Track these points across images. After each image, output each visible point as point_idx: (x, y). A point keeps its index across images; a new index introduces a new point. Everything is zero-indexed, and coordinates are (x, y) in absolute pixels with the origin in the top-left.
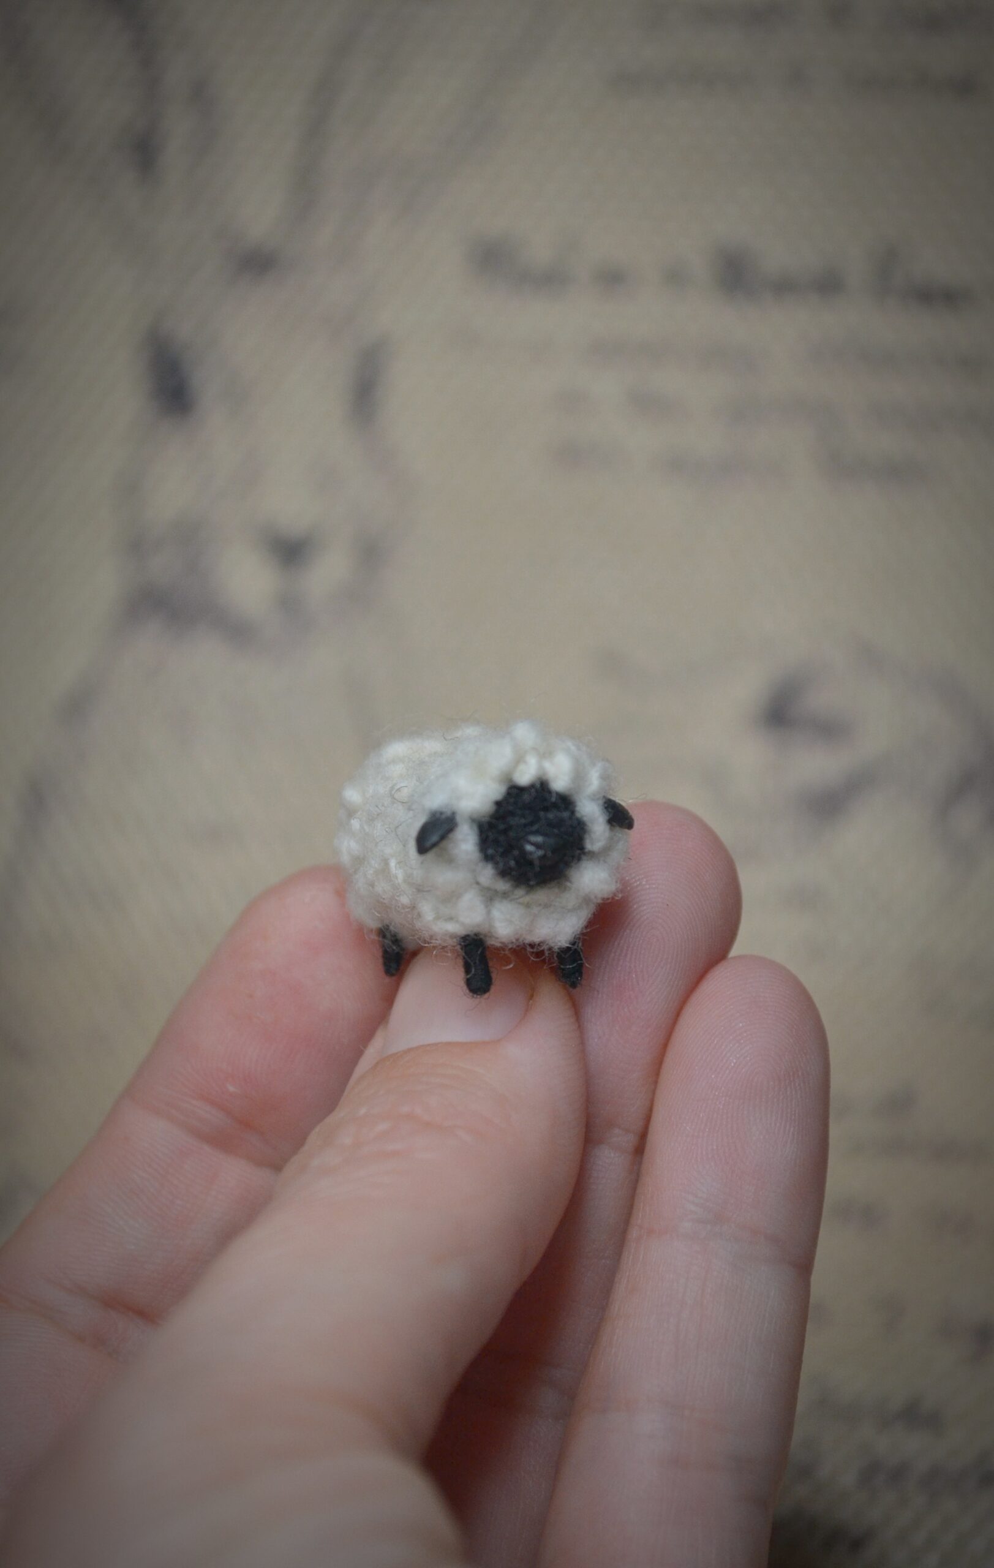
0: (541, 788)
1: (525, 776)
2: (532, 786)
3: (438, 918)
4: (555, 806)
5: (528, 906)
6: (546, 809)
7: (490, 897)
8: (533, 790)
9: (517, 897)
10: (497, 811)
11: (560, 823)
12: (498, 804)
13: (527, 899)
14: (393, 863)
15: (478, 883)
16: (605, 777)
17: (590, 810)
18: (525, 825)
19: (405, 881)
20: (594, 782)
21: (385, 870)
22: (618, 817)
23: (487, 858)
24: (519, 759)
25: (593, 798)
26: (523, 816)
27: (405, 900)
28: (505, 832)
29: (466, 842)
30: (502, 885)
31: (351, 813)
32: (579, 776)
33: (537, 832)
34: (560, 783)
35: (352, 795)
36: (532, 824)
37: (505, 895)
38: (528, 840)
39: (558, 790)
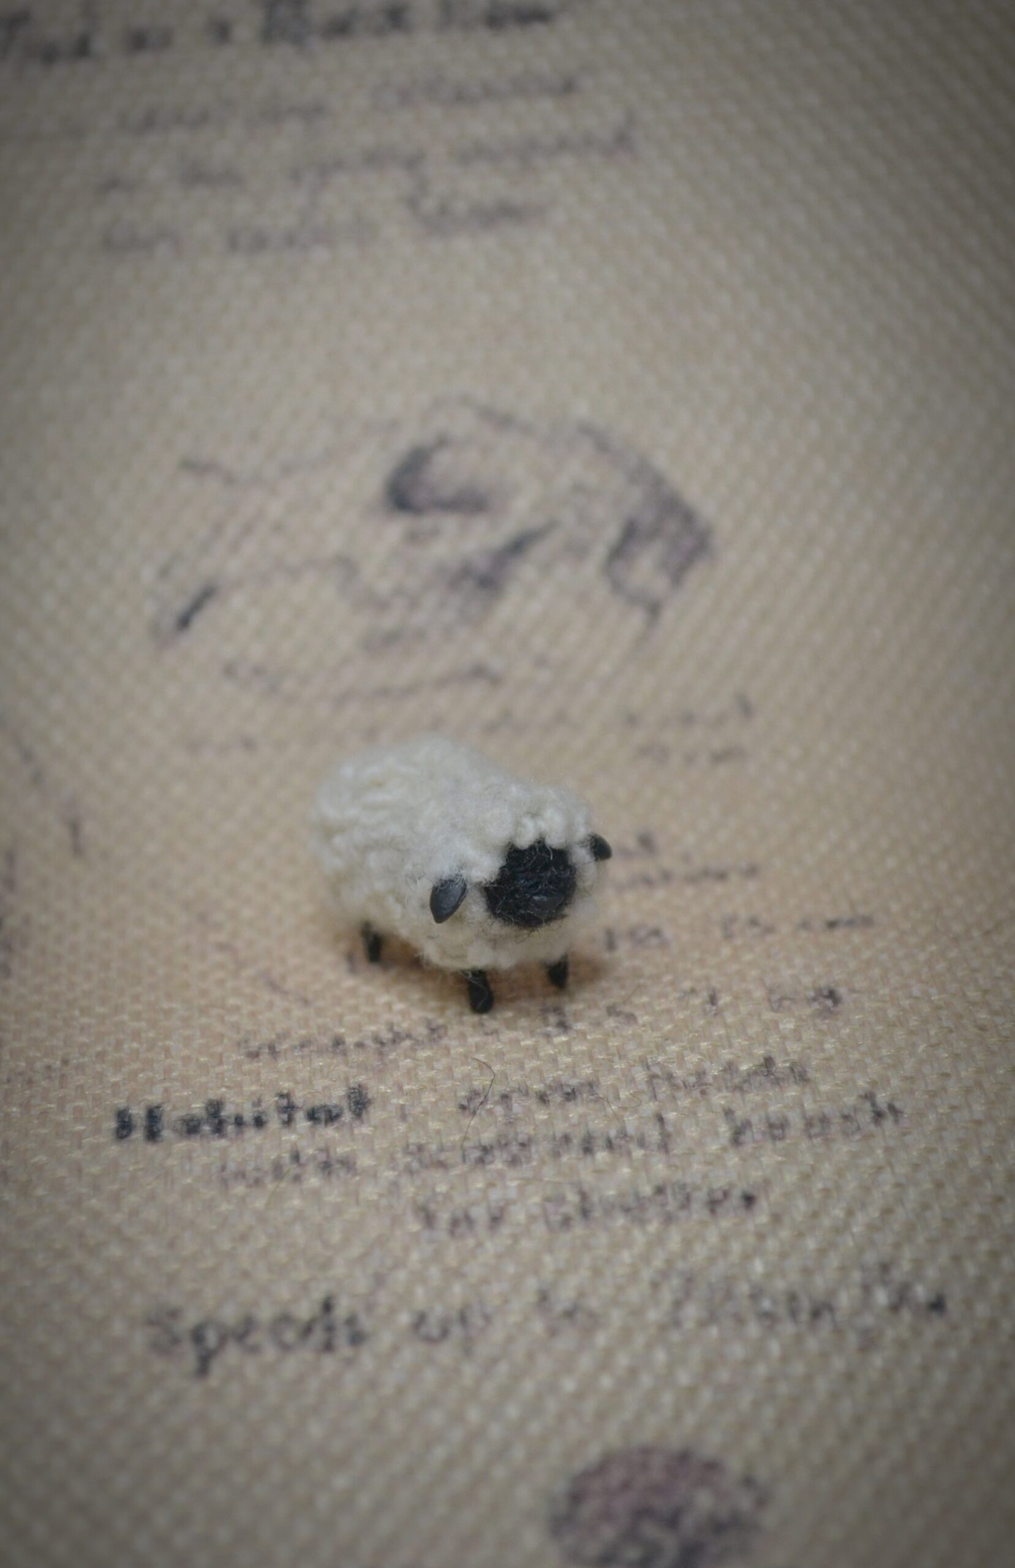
1: (525, 840)
3: (444, 954)
4: (553, 864)
6: (546, 868)
8: (533, 853)
10: (501, 876)
11: (560, 880)
12: (504, 870)
15: (486, 933)
23: (494, 915)
24: (519, 825)
26: (527, 879)
28: (512, 894)
30: (507, 931)
33: (540, 893)
34: (554, 841)
36: (536, 884)
37: (509, 937)
38: (534, 900)
39: (553, 847)
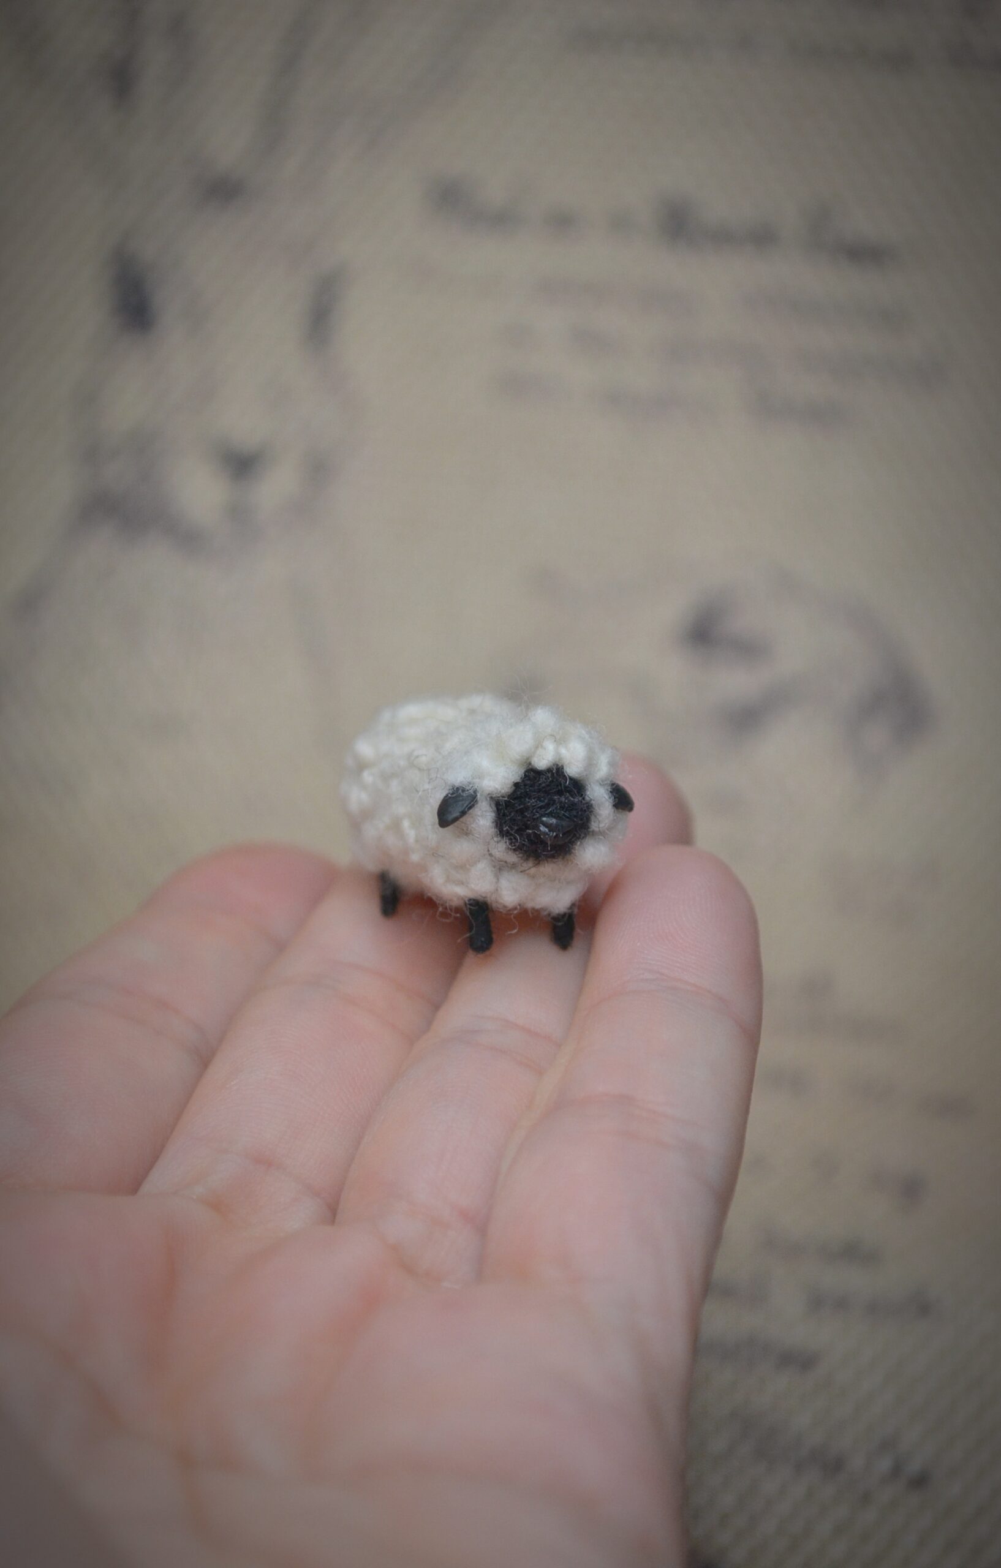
0: (556, 772)
1: (542, 762)
2: (549, 770)
3: (449, 880)
4: (568, 790)
5: (533, 877)
6: (560, 793)
7: (500, 867)
8: (549, 775)
9: (526, 869)
10: (514, 792)
11: (572, 806)
12: (516, 785)
13: (533, 870)
14: (406, 824)
15: (491, 855)
16: (612, 764)
17: (598, 795)
18: (541, 808)
19: (417, 841)
20: (603, 769)
21: (396, 826)
22: (622, 800)
23: (502, 833)
24: (538, 745)
25: (602, 783)
26: (539, 799)
27: (415, 857)
28: (521, 812)
29: (483, 819)
30: (513, 858)
31: (362, 766)
32: (590, 762)
33: (550, 815)
34: (573, 769)
35: (365, 749)
36: (548, 805)
37: (513, 866)
38: (543, 821)
39: (570, 775)
